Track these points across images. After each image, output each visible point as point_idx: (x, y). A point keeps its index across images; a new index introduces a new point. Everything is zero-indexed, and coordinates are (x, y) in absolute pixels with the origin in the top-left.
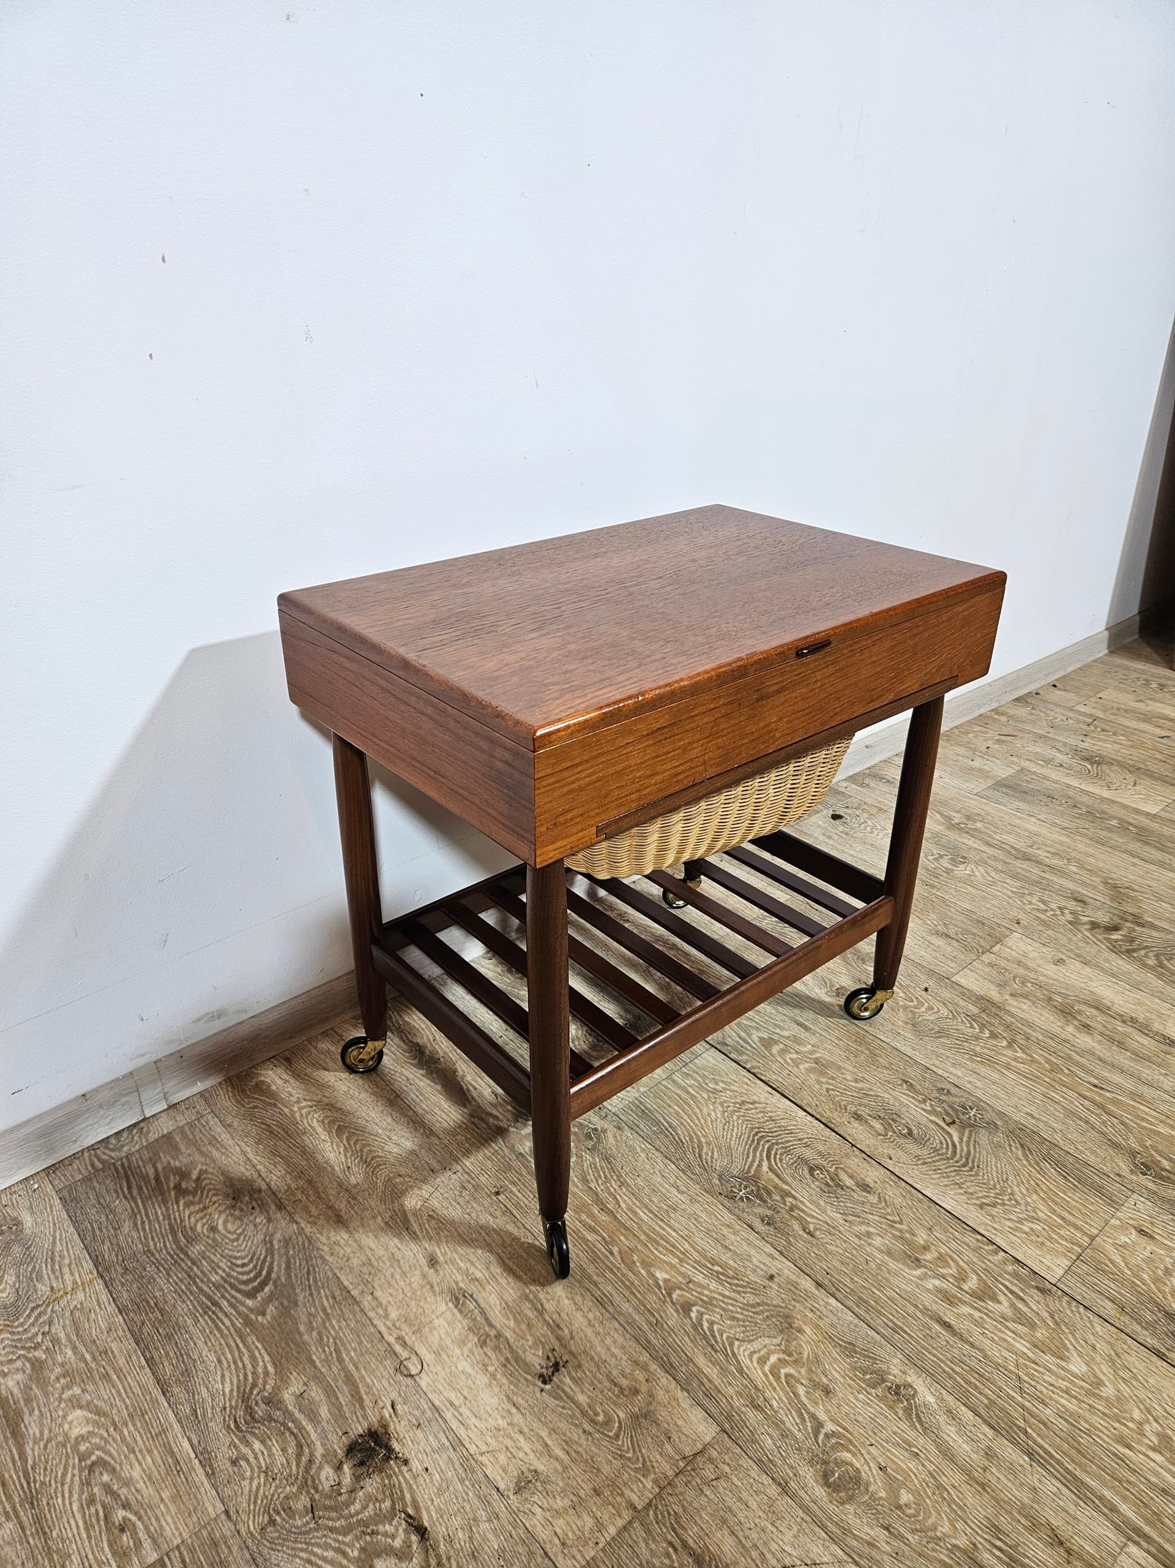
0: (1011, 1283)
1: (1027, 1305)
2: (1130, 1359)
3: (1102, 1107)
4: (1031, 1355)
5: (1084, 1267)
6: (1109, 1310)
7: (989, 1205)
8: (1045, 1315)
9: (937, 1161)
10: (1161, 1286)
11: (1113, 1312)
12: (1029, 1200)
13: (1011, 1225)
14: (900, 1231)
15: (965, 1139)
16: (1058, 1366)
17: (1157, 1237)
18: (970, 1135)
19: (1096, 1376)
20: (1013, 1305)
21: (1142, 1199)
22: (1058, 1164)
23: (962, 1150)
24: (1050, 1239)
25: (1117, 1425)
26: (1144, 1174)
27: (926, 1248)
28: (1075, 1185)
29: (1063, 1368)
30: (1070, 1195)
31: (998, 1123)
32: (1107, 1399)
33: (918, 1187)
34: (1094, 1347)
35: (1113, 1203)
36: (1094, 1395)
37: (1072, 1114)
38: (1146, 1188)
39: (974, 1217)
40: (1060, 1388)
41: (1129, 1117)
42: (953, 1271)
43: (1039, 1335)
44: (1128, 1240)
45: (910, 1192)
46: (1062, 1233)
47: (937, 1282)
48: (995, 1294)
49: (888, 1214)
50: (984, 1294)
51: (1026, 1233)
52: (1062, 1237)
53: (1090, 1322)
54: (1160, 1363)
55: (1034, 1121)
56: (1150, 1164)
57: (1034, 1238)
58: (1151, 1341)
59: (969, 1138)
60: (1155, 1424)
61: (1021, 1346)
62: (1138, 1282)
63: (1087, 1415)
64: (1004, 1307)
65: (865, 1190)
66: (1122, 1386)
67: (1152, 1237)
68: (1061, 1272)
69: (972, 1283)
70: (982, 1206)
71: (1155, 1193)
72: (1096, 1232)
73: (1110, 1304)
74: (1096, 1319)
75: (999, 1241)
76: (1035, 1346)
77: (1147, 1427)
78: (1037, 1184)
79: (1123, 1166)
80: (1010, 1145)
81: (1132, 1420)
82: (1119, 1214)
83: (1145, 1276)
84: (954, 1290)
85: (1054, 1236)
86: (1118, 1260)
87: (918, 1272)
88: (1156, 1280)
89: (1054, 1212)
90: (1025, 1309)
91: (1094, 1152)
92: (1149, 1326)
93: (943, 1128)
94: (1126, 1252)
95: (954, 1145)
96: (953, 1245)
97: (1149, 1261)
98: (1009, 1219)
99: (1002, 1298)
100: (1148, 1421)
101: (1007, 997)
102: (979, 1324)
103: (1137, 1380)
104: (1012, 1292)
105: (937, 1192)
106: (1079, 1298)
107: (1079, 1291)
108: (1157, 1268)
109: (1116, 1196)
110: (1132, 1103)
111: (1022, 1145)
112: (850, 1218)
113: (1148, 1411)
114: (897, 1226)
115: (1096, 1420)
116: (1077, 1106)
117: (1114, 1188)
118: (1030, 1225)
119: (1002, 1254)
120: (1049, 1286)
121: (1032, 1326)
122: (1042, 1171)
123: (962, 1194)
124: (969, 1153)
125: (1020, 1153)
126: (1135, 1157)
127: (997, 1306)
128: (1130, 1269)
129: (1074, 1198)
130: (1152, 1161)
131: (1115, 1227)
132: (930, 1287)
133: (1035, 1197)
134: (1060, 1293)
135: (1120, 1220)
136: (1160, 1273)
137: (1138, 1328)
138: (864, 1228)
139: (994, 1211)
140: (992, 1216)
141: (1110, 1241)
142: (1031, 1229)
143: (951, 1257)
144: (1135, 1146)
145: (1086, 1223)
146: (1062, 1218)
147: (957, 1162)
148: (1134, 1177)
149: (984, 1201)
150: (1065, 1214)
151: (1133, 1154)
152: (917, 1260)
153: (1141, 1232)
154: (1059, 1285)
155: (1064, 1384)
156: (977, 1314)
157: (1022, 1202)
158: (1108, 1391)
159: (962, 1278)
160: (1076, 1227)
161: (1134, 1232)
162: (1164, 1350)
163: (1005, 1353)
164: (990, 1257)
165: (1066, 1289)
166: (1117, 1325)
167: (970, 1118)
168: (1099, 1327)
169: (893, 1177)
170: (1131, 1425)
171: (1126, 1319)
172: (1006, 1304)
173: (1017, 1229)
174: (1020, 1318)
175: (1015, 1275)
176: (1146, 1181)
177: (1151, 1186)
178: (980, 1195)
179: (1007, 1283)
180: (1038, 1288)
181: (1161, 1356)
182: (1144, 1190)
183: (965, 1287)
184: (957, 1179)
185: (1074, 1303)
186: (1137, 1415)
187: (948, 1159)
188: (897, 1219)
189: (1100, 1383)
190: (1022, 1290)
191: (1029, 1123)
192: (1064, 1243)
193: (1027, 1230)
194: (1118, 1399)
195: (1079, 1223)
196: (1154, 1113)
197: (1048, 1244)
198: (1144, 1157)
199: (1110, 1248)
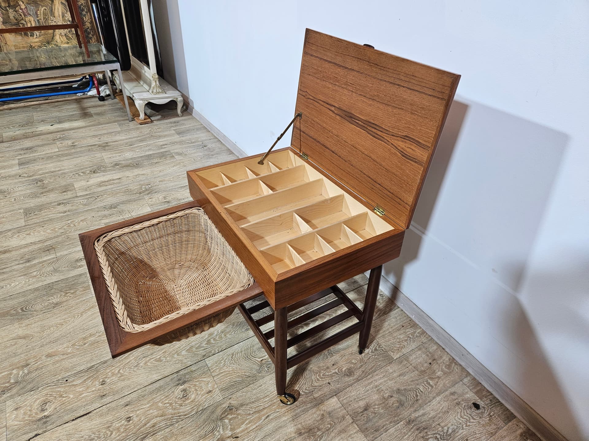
0: (209, 350)
1: (202, 350)
2: (180, 365)
3: (258, 412)
4: (191, 344)
5: (206, 369)
6: (193, 368)
7: (232, 356)
8: (198, 353)
9: (251, 350)
10: (194, 385)
11: (192, 369)
12: (230, 367)
13: (224, 359)
14: (232, 332)
15: (257, 362)
16: (186, 349)
17: (207, 395)
18: (258, 364)
19: (180, 355)
20: (203, 347)
21: (220, 400)
22: (240, 383)
23: (252, 359)
24: (217, 366)
25: (168, 353)
26: (228, 407)
27: (225, 335)
28: (231, 383)
29: (185, 349)
30: (229, 380)
31: (260, 374)
32: (174, 354)
33: (244, 342)
34: (186, 359)
35: (222, 390)
36: (176, 353)
37: (258, 400)
38: (223, 404)
39: (230, 351)
40: (181, 346)
41: (252, 419)
42: (217, 339)
43: (194, 349)
44: (209, 386)
45: (243, 339)
46: (218, 370)
47: (216, 334)
48: (208, 345)
49: (238, 331)
50: (209, 342)
51: (221, 361)
52: (216, 369)
53: (192, 362)
54: (176, 371)
55: (258, 385)
56: (231, 411)
57: (219, 362)
58: (181, 373)
59: (257, 363)
60: (164, 361)
61: (193, 343)
62: (196, 380)
63: (173, 349)
64: (204, 344)
65: (247, 329)
66: (175, 359)
67: (207, 393)
68: (207, 363)
69: (212, 341)
70: (233, 354)
71: (221, 405)
72: (215, 379)
73: (194, 370)
74: (192, 364)
75: (221, 353)
76: (192, 347)
77: (165, 359)
78: (235, 373)
79: (234, 403)
80: (251, 373)
81: (167, 357)
82: (218, 389)
83: (197, 383)
84: (212, 336)
85: (218, 367)
86: (205, 379)
87: (220, 331)
88: (195, 385)
89: (225, 372)
90: (201, 349)
91: (241, 396)
92: (185, 375)
93: (262, 357)
94: (206, 383)
95: (255, 357)
96: (224, 342)
97: (201, 387)
98: (226, 359)
99: (206, 345)
100: (166, 360)
101: (322, 412)
102: (202, 338)
103: (175, 364)
104: (207, 349)
105: (241, 346)
106: (199, 363)
107: (201, 364)
108: (198, 388)
109: (224, 392)
110: (257, 424)
111: (250, 376)
112: (239, 323)
113: (167, 361)
114: (234, 332)
115: (171, 349)
116: (261, 403)
117: (227, 394)
118: (223, 363)
119: (217, 352)
120: (205, 358)
121: (197, 348)
122: (238, 376)
123: (238, 351)
124: (251, 360)
125: (247, 374)
126: (236, 408)
127: (205, 343)
128: (201, 381)
129: (227, 379)
130: (232, 413)
131: (214, 385)
132: (215, 332)
133: (231, 370)
134: (202, 359)
135: (216, 388)
136: (197, 388)
137: (186, 372)
138: (235, 325)
139: (230, 356)
140: (229, 355)
141: (211, 381)
142: (222, 363)
143: (221, 340)
144: (239, 412)
145: (218, 378)
146: (222, 373)
147: (249, 355)
148: (228, 402)
149: (234, 356)
150: (223, 374)
151: (237, 409)
152: (223, 332)
153: (210, 391)
154: (204, 361)
155: (182, 347)
156: (205, 338)
157: (230, 365)
158: (176, 356)
159: (214, 340)
160: (218, 375)
161: (211, 389)
162: (178, 374)
163: (193, 339)
164: (217, 349)
165: (202, 361)
166: (189, 368)
167: (264, 367)
168: (189, 363)
169: (248, 337)
170: (167, 356)
171: (189, 371)
172: (204, 346)
173: (223, 359)
174: (199, 347)
175: (211, 352)
176: (225, 405)
177: (224, 406)
178: (236, 356)
179: (209, 349)
180: (205, 355)
181: (177, 372)
182: (223, 402)
183: (212, 339)
184: (243, 353)
185: (198, 361)
186: (168, 358)
187: (251, 354)
188: (236, 333)
189: (178, 355)
190: (206, 351)
191: (258, 384)
192: (215, 369)
193: (222, 362)
194: (173, 357)
195: (219, 376)
196: (251, 428)
197: (216, 365)
198: (234, 411)
199: (209, 379)
